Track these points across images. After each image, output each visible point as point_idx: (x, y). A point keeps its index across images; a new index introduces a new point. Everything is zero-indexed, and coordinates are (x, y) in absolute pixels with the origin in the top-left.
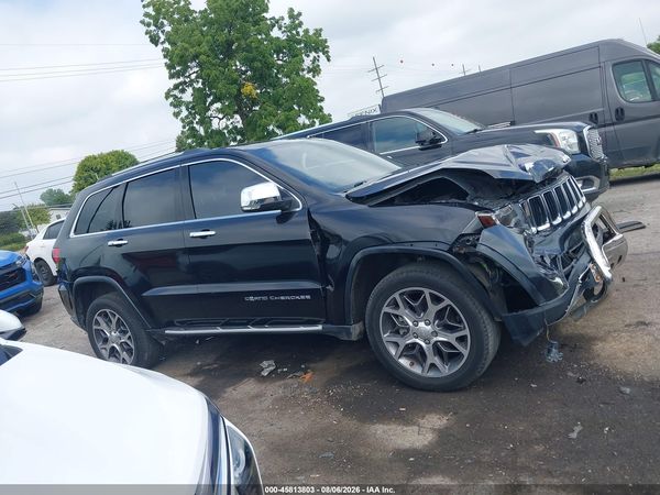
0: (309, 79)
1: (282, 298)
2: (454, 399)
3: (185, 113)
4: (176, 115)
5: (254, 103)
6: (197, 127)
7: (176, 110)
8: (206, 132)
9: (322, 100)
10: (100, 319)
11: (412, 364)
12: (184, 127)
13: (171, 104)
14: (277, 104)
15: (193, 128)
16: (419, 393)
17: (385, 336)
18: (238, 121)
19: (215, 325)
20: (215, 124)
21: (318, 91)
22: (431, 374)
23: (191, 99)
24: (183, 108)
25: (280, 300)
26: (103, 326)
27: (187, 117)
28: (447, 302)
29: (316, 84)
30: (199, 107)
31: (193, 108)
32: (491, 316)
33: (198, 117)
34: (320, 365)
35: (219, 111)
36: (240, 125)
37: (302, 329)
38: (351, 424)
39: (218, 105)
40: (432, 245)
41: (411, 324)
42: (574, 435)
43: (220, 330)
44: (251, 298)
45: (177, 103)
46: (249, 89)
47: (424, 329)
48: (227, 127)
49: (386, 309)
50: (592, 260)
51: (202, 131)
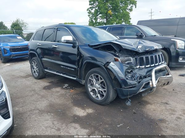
0: (128, 12)
1: (68, 68)
2: (99, 107)
3: (91, 16)
4: (89, 16)
5: (111, 16)
6: (93, 20)
7: (89, 14)
8: (95, 22)
9: (130, 19)
10: (33, 63)
11: (93, 95)
12: (90, 20)
13: (88, 13)
14: (117, 18)
15: (92, 20)
16: (93, 102)
17: (89, 85)
18: (105, 21)
19: (54, 71)
20: (99, 20)
21: (130, 16)
22: (96, 99)
23: (94, 12)
24: (91, 14)
25: (67, 69)
26: (34, 65)
27: (91, 17)
28: (103, 80)
29: (130, 14)
30: (95, 15)
31: (93, 15)
32: (113, 87)
33: (94, 17)
34: (78, 89)
35: (100, 17)
36: (105, 22)
37: (71, 78)
38: (71, 105)
39: (101, 15)
40: (100, 63)
41: (95, 84)
42: (118, 126)
43: (55, 73)
44: (62, 66)
45: (90, 13)
46: (110, 12)
47: (97, 86)
48: (102, 22)
49: (90, 78)
50: (151, 80)
51: (94, 21)
